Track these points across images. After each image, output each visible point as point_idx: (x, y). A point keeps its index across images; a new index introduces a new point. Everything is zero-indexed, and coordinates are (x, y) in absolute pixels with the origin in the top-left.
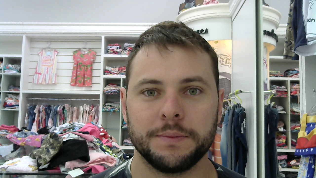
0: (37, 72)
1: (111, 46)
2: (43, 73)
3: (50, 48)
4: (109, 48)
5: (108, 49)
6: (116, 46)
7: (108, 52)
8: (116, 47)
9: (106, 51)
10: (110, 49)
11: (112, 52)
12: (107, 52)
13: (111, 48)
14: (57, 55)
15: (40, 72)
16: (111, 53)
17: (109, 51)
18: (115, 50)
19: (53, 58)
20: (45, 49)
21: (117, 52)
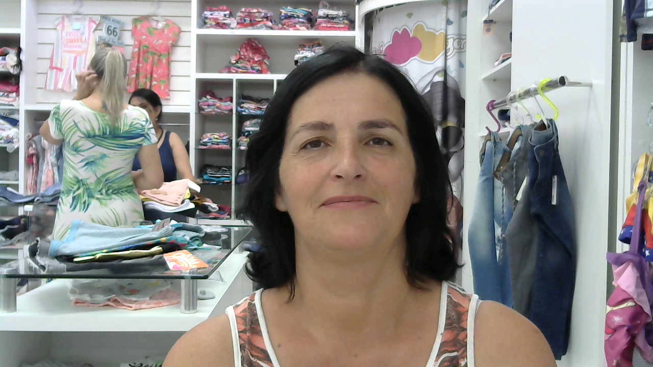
0: (54, 65)
1: (211, 10)
2: (65, 68)
3: (79, 14)
4: (206, 16)
5: (206, 18)
6: (222, 10)
7: (205, 23)
8: (222, 13)
9: (201, 22)
10: (210, 19)
11: (214, 23)
12: (203, 23)
13: (211, 15)
15: (59, 66)
16: (211, 26)
17: (207, 21)
18: (221, 19)
19: (86, 35)
20: (68, 16)
21: (224, 24)
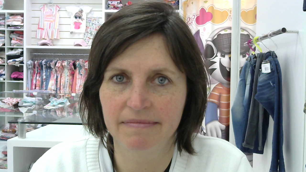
2: (45, 28)
3: (51, 3)
5: (109, 4)
8: (116, 2)
11: (113, 7)
13: (111, 3)
14: (59, 10)
15: (42, 28)
17: (109, 6)
19: (55, 13)
20: (46, 4)
